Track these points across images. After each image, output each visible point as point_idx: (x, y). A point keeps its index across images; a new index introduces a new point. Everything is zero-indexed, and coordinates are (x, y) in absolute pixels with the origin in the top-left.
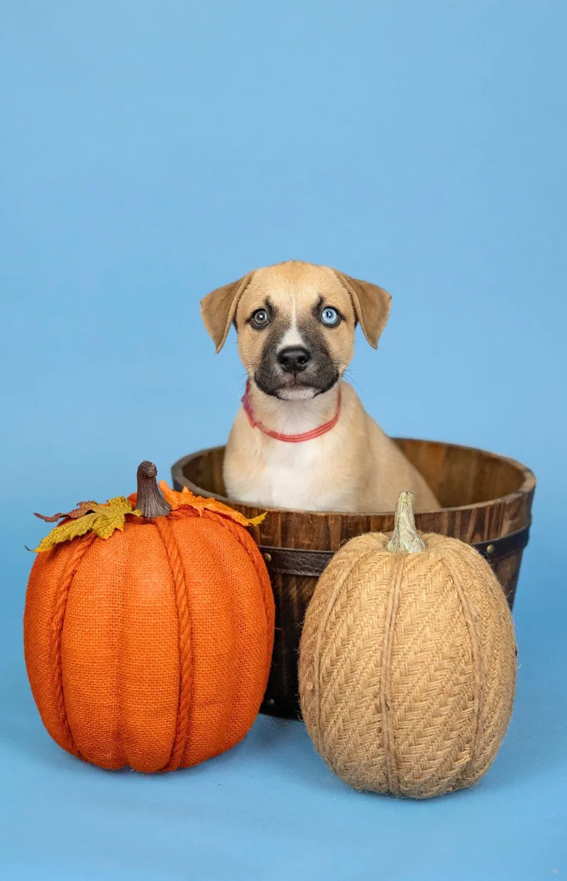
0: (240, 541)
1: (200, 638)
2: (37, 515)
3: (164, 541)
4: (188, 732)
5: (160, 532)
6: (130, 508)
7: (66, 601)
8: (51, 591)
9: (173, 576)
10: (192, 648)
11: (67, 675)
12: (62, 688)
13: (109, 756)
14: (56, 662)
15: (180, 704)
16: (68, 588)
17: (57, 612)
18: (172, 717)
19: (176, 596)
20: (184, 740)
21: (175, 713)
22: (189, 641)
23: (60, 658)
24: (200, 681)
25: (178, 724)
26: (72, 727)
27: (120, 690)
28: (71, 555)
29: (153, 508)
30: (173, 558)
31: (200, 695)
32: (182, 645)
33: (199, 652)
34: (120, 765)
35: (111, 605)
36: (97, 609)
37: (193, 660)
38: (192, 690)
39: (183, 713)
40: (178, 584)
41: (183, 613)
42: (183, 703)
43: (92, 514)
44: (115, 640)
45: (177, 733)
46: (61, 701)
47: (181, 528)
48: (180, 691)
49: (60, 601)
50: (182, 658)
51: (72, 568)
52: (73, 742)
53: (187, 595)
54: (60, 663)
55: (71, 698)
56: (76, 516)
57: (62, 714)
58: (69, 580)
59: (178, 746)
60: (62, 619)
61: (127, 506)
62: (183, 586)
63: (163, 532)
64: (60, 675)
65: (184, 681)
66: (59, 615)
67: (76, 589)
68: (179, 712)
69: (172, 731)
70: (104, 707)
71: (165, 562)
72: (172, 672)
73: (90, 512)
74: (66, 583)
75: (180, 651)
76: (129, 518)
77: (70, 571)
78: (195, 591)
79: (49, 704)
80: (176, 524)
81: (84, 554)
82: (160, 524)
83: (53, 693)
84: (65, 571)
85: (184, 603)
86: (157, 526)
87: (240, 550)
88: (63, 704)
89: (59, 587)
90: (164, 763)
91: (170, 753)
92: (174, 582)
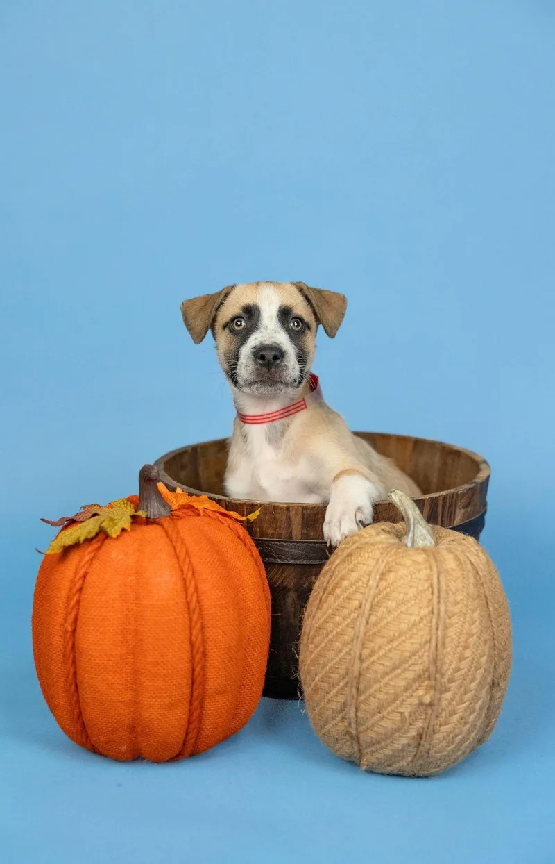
0: (239, 538)
1: (210, 631)
2: (43, 520)
3: (171, 541)
4: (200, 722)
5: (166, 532)
6: (133, 510)
7: (78, 602)
8: (64, 593)
9: (183, 574)
10: (203, 641)
11: (81, 673)
12: (76, 686)
13: (124, 748)
14: (70, 661)
15: (192, 695)
16: (80, 590)
17: (70, 614)
18: (183, 709)
19: (187, 593)
20: (195, 730)
21: (187, 705)
22: (200, 636)
23: (74, 657)
24: (211, 673)
25: (191, 715)
26: (86, 722)
27: (135, 686)
28: (82, 557)
29: (155, 509)
30: (181, 557)
31: (212, 686)
32: (193, 638)
33: (210, 645)
34: (135, 756)
35: (124, 604)
36: (110, 608)
37: (204, 654)
38: (204, 683)
39: (196, 703)
40: (188, 583)
41: (193, 609)
42: (195, 694)
43: (96, 517)
44: (129, 637)
45: (190, 723)
46: (75, 698)
47: (187, 527)
48: (193, 683)
49: (73, 602)
50: (195, 652)
51: (83, 570)
52: (87, 737)
53: (197, 592)
54: (74, 662)
55: (86, 694)
56: (81, 519)
57: (76, 712)
58: (81, 582)
59: (190, 735)
60: (76, 621)
61: (129, 508)
62: (193, 583)
63: (170, 532)
64: (75, 673)
65: (196, 673)
66: (73, 616)
67: (88, 591)
68: (191, 703)
69: (185, 723)
70: (119, 702)
71: (175, 560)
72: (185, 666)
73: (95, 515)
74: (78, 586)
75: (192, 645)
76: (135, 519)
77: (81, 573)
78: (203, 587)
79: (62, 701)
80: (180, 523)
81: (94, 557)
82: (166, 525)
83: (67, 691)
84: (76, 573)
85: (194, 599)
86: (162, 526)
87: (241, 546)
88: (78, 701)
89: (71, 589)
90: (177, 752)
91: (182, 742)
92: (184, 580)
